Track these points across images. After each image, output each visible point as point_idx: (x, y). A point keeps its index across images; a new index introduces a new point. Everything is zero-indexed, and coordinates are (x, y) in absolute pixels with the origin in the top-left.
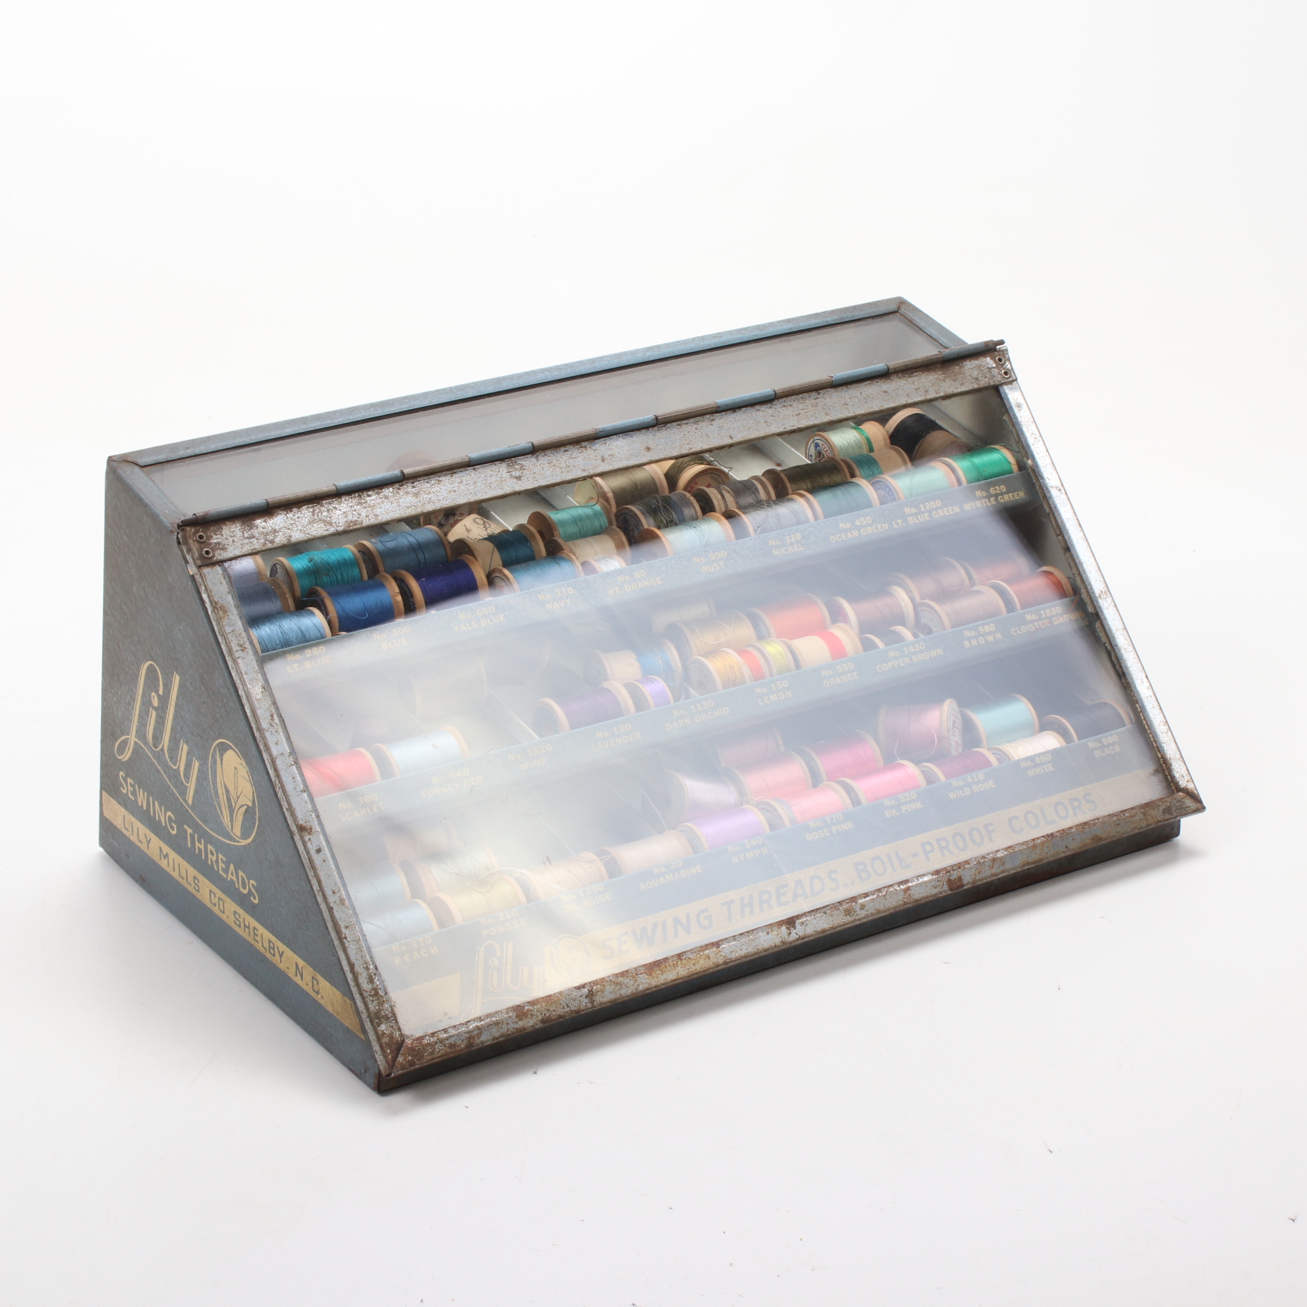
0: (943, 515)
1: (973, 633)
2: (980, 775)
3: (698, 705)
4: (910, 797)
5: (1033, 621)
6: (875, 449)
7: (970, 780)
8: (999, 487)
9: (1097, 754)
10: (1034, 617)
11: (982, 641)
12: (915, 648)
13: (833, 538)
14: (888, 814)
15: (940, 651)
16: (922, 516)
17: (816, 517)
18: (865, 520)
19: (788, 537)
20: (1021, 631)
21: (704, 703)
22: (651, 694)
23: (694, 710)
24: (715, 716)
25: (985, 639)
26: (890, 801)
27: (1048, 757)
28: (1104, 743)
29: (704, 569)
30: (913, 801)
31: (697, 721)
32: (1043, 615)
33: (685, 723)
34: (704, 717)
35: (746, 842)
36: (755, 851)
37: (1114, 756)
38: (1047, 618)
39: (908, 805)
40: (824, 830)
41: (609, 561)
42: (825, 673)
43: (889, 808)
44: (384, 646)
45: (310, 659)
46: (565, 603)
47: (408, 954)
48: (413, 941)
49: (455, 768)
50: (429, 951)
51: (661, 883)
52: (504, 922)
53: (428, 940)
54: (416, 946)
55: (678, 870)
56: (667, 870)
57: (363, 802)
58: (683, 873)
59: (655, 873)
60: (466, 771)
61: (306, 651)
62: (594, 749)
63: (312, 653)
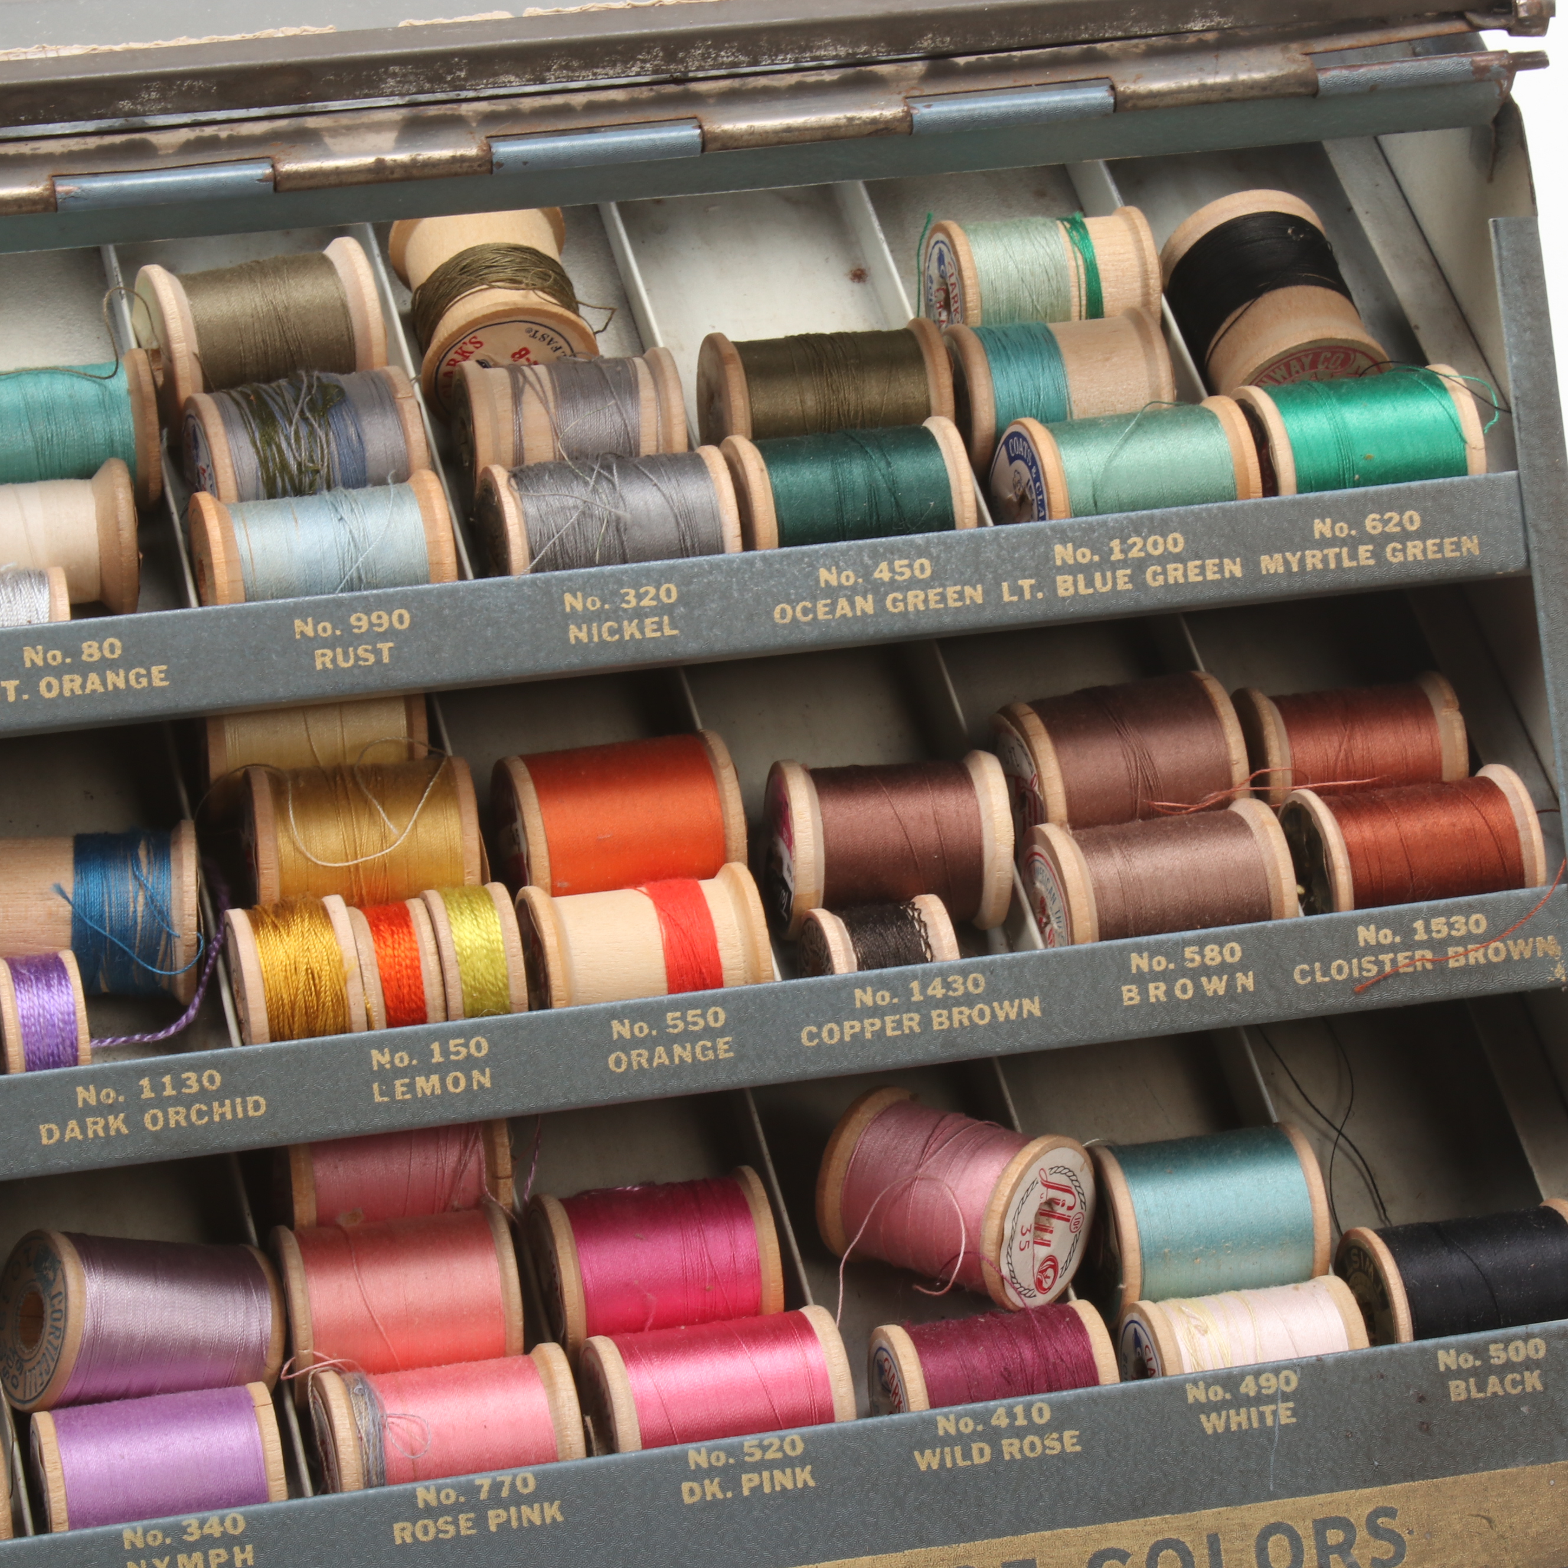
0: (1181, 580)
1: (1160, 963)
2: (1040, 1410)
3: (167, 1079)
4: (781, 1449)
5: (1378, 949)
6: (1108, 305)
7: (1000, 1420)
8: (1401, 514)
9: (1458, 1390)
10: (1386, 936)
11: (1184, 989)
12: (947, 986)
13: (783, 611)
14: (692, 1492)
15: (1032, 1007)
16: (1109, 574)
17: (749, 540)
18: (910, 566)
19: (632, 592)
20: (1326, 972)
21: (192, 1075)
22: (24, 1026)
23: (148, 1094)
24: (217, 1118)
25: (1198, 987)
26: (709, 1452)
27: (1288, 1382)
28: (1495, 1361)
29: (323, 659)
30: (786, 1463)
31: (149, 1126)
32: (1421, 936)
33: (106, 1127)
34: (176, 1116)
35: (191, 1520)
36: (212, 1553)
37: (1513, 1403)
38: (1430, 944)
39: (766, 1474)
40: (462, 1517)
41: (25, 587)
42: (620, 1029)
43: (700, 1475)
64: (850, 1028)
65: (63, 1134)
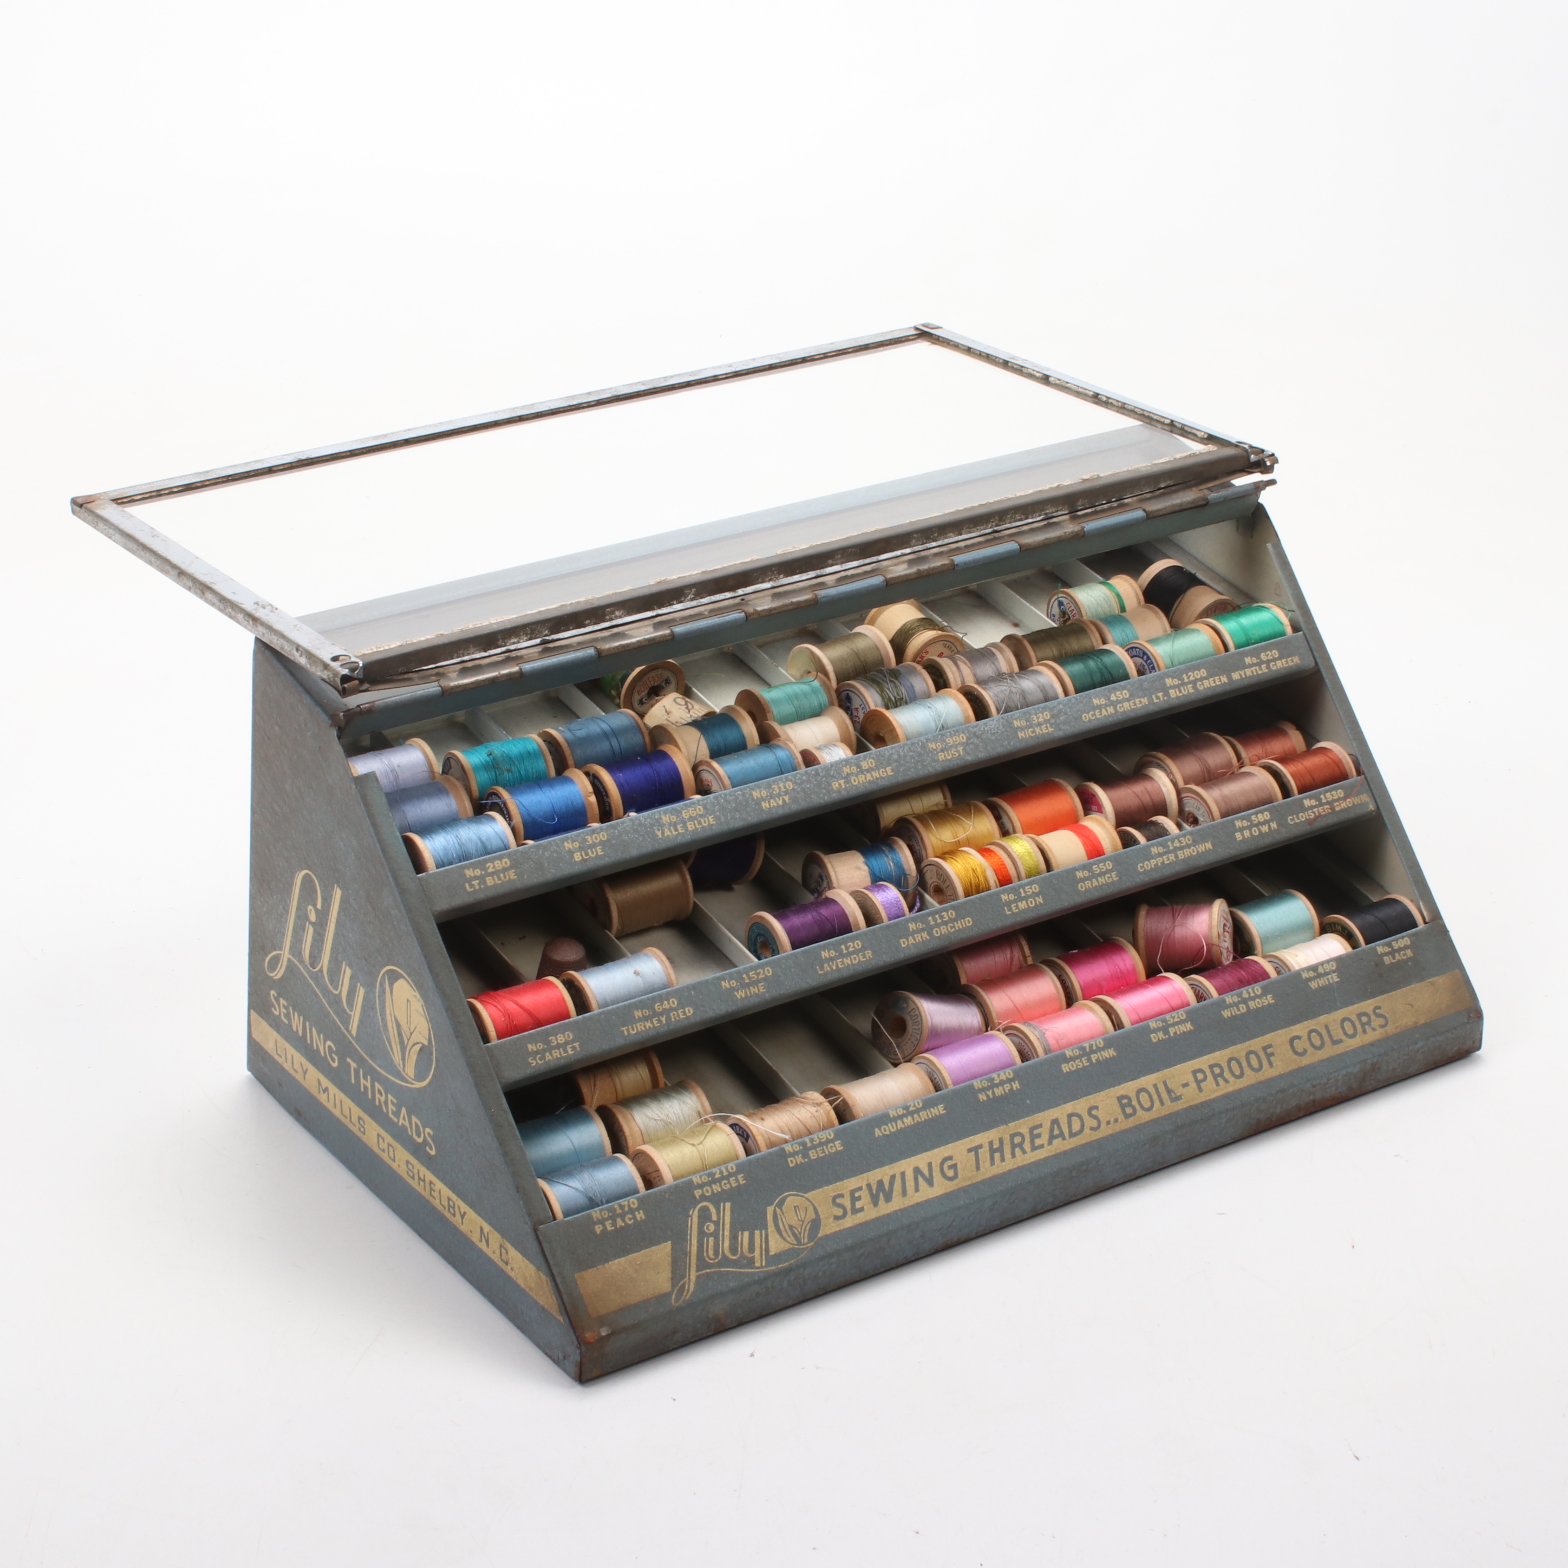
0: (1209, 686)
1: (1245, 823)
2: (1257, 989)
3: (937, 916)
4: (1178, 1017)
5: (1312, 807)
7: (1245, 995)
8: (1271, 652)
9: (1387, 960)
10: (1314, 802)
11: (1255, 832)
12: (1180, 842)
13: (1085, 716)
14: (1155, 1037)
15: (1209, 846)
16: (1185, 687)
17: (1066, 693)
18: (1121, 694)
19: (1035, 717)
20: (1298, 819)
21: (944, 913)
22: (883, 905)
23: (932, 923)
24: (957, 928)
25: (1259, 830)
26: (1156, 1022)
27: (1333, 966)
28: (1395, 948)
29: (941, 757)
30: (1181, 1022)
31: (936, 935)
32: (1324, 801)
34: (944, 930)
35: (995, 1075)
36: (1005, 1086)
37: (1405, 962)
38: (1328, 803)
39: (1176, 1027)
40: (1083, 1059)
41: (831, 749)
42: (1079, 874)
43: (1156, 1031)
44: (577, 857)
45: (492, 874)
46: (784, 800)
47: (610, 1222)
48: (616, 1206)
49: (661, 999)
50: (634, 1218)
51: (899, 1128)
52: (719, 1180)
53: (634, 1203)
54: (619, 1211)
55: (917, 1111)
56: (905, 1112)
57: (556, 1042)
58: (924, 1115)
59: (892, 1116)
60: (674, 1002)
61: (487, 865)
62: (820, 972)
63: (494, 867)
64: (1153, 862)
65: (908, 942)
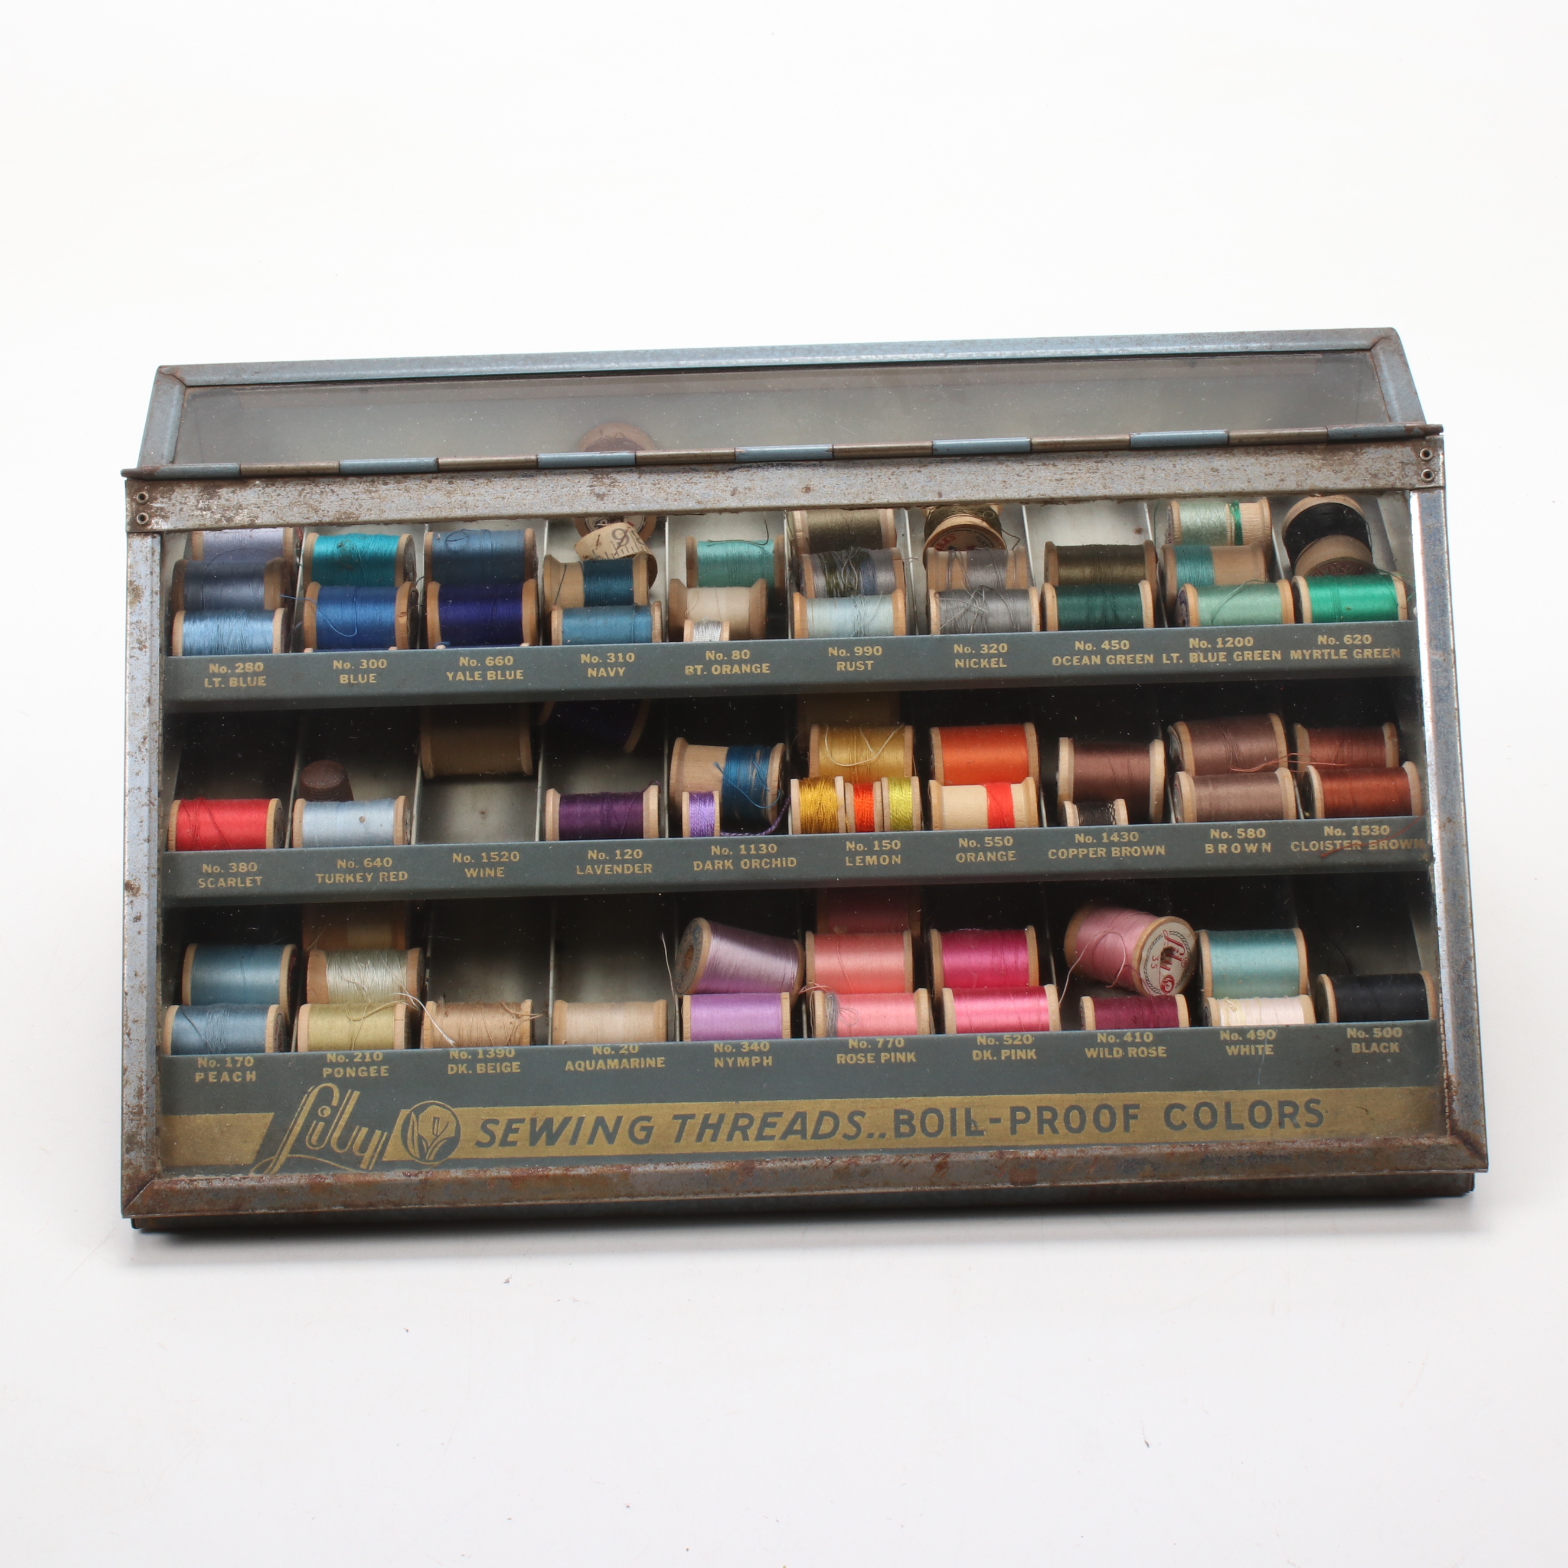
0: (1251, 659)
1: (1225, 835)
3: (752, 846)
4: (1021, 1040)
5: (1334, 838)
6: (1245, 539)
7: (1128, 1038)
8: (1362, 636)
9: (1356, 1048)
10: (1338, 832)
11: (1236, 848)
12: (1120, 836)
13: (1057, 660)
14: (977, 1055)
15: (1161, 850)
16: (1215, 654)
17: (1043, 626)
18: (1119, 643)
19: (986, 646)
20: (1307, 846)
21: (764, 846)
22: (691, 817)
23: (743, 852)
24: (774, 866)
25: (1243, 848)
26: (987, 1038)
27: (1271, 1035)
28: (1375, 1036)
29: (841, 666)
30: (1023, 1047)
31: (743, 866)
32: (1356, 833)
33: (724, 866)
34: (755, 863)
35: (745, 1043)
36: (754, 1058)
37: (1382, 1057)
38: (1360, 838)
39: (1013, 1051)
40: (869, 1055)
41: (711, 628)
42: (963, 842)
43: (981, 1048)
44: (344, 679)
45: (238, 676)
46: (617, 672)
47: (215, 1073)
48: (228, 1059)
49: (374, 855)
50: (244, 1077)
51: (598, 1068)
52: (358, 1065)
53: (249, 1062)
54: (229, 1065)
55: (629, 1056)
56: (613, 1052)
57: (235, 870)
58: (635, 1063)
59: (594, 1053)
60: (388, 862)
61: (237, 665)
62: (578, 873)
63: (244, 669)
64: (1073, 852)
65: (704, 867)
